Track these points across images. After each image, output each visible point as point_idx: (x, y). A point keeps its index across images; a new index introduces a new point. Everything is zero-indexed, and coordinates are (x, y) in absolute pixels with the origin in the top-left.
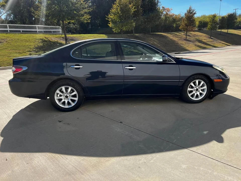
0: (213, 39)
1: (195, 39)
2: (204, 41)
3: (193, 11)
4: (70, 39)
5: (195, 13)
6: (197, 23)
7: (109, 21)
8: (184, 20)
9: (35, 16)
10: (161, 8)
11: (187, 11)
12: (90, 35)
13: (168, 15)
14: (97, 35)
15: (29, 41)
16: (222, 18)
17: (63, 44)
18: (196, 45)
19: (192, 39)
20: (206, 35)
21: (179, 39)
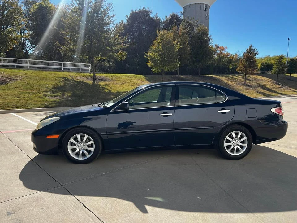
0: (280, 85)
1: (256, 84)
2: (268, 86)
3: (254, 50)
4: (100, 78)
5: (256, 53)
6: (259, 66)
7: (148, 60)
8: (241, 61)
9: (60, 50)
10: (214, 47)
11: (247, 51)
12: (125, 75)
13: (223, 54)
14: (133, 76)
15: (49, 79)
16: (290, 59)
17: (90, 84)
18: (258, 92)
19: (253, 84)
20: (271, 80)
21: (236, 83)
